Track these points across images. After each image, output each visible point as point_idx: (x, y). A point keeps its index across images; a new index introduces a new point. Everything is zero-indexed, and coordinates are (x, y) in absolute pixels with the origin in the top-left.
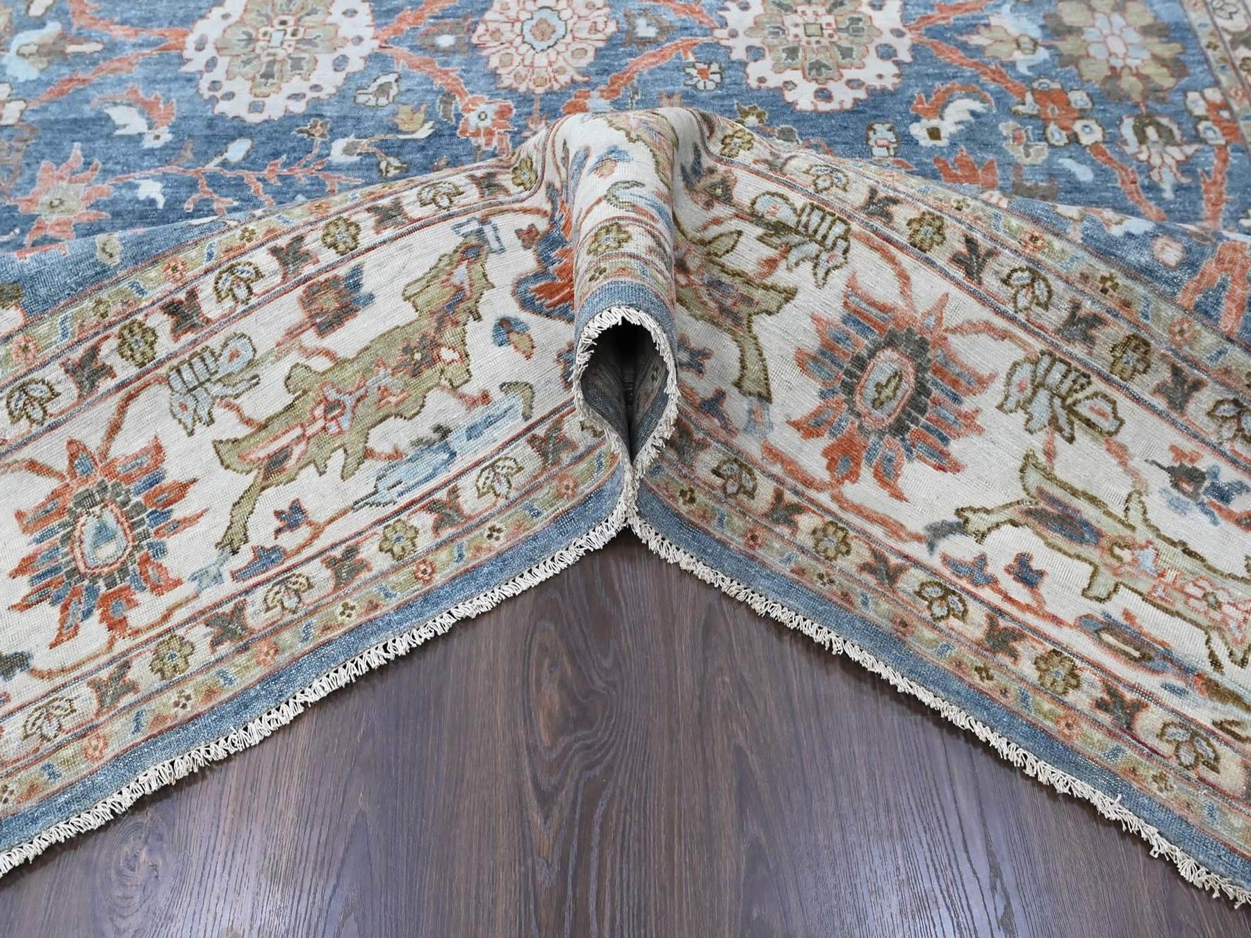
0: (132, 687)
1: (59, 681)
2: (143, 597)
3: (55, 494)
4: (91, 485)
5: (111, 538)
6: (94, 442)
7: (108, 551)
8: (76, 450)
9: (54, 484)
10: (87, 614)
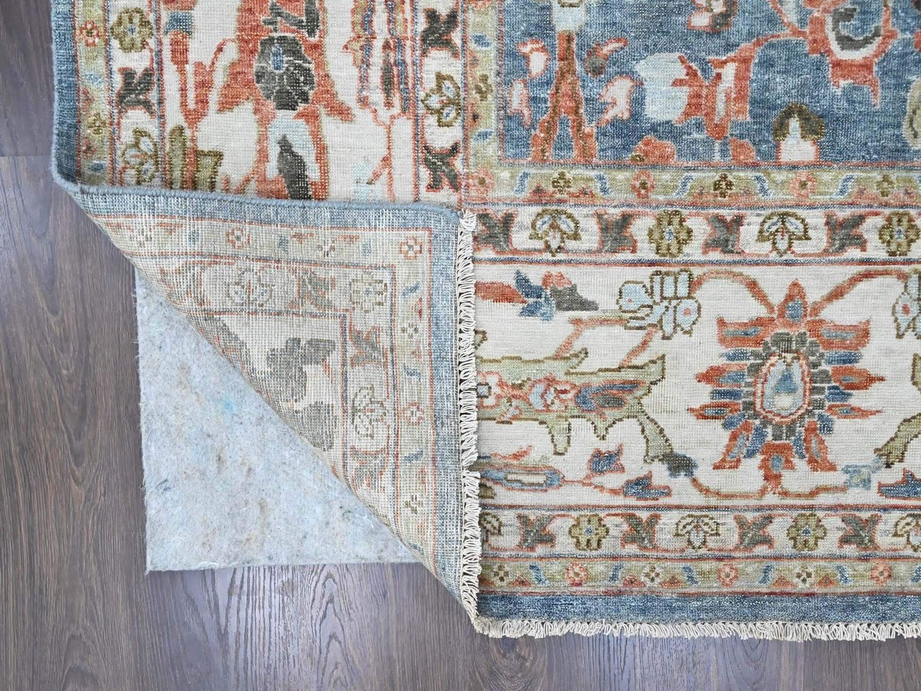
0: (768, 541)
1: (713, 501)
2: (801, 465)
3: (759, 322)
4: (794, 332)
5: (792, 391)
6: (813, 295)
7: (785, 402)
8: (795, 292)
9: (761, 311)
10: (751, 454)
